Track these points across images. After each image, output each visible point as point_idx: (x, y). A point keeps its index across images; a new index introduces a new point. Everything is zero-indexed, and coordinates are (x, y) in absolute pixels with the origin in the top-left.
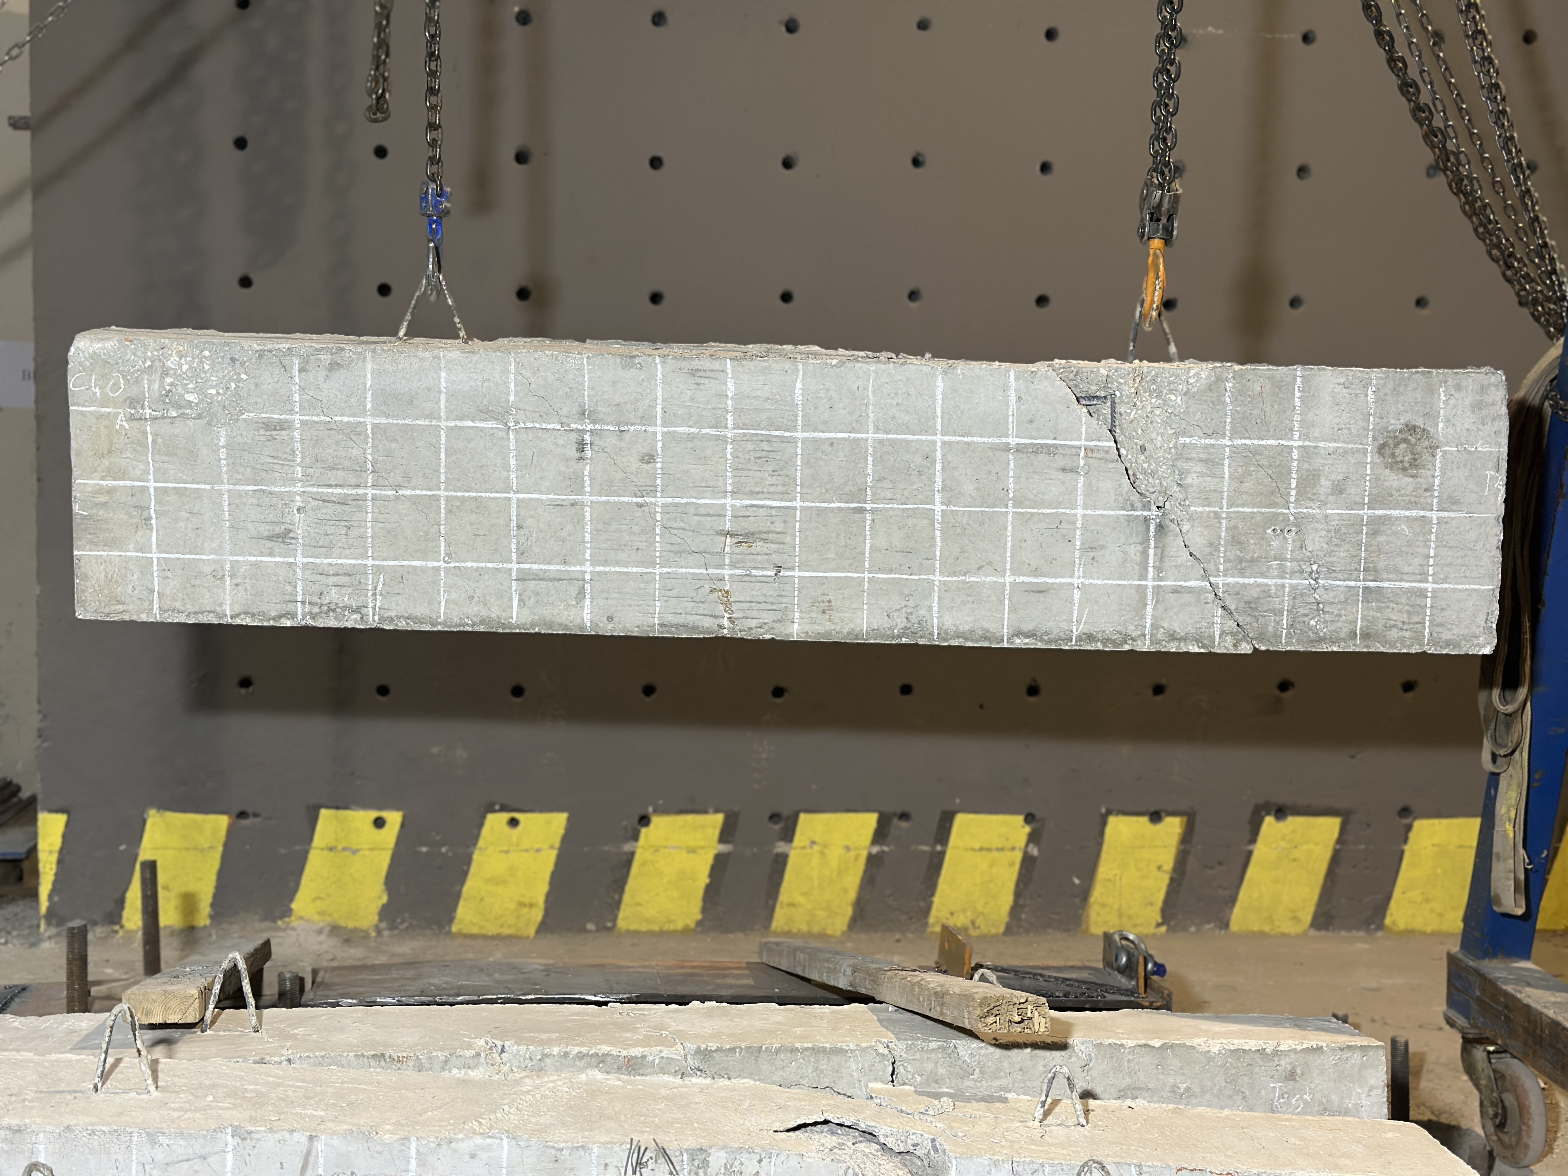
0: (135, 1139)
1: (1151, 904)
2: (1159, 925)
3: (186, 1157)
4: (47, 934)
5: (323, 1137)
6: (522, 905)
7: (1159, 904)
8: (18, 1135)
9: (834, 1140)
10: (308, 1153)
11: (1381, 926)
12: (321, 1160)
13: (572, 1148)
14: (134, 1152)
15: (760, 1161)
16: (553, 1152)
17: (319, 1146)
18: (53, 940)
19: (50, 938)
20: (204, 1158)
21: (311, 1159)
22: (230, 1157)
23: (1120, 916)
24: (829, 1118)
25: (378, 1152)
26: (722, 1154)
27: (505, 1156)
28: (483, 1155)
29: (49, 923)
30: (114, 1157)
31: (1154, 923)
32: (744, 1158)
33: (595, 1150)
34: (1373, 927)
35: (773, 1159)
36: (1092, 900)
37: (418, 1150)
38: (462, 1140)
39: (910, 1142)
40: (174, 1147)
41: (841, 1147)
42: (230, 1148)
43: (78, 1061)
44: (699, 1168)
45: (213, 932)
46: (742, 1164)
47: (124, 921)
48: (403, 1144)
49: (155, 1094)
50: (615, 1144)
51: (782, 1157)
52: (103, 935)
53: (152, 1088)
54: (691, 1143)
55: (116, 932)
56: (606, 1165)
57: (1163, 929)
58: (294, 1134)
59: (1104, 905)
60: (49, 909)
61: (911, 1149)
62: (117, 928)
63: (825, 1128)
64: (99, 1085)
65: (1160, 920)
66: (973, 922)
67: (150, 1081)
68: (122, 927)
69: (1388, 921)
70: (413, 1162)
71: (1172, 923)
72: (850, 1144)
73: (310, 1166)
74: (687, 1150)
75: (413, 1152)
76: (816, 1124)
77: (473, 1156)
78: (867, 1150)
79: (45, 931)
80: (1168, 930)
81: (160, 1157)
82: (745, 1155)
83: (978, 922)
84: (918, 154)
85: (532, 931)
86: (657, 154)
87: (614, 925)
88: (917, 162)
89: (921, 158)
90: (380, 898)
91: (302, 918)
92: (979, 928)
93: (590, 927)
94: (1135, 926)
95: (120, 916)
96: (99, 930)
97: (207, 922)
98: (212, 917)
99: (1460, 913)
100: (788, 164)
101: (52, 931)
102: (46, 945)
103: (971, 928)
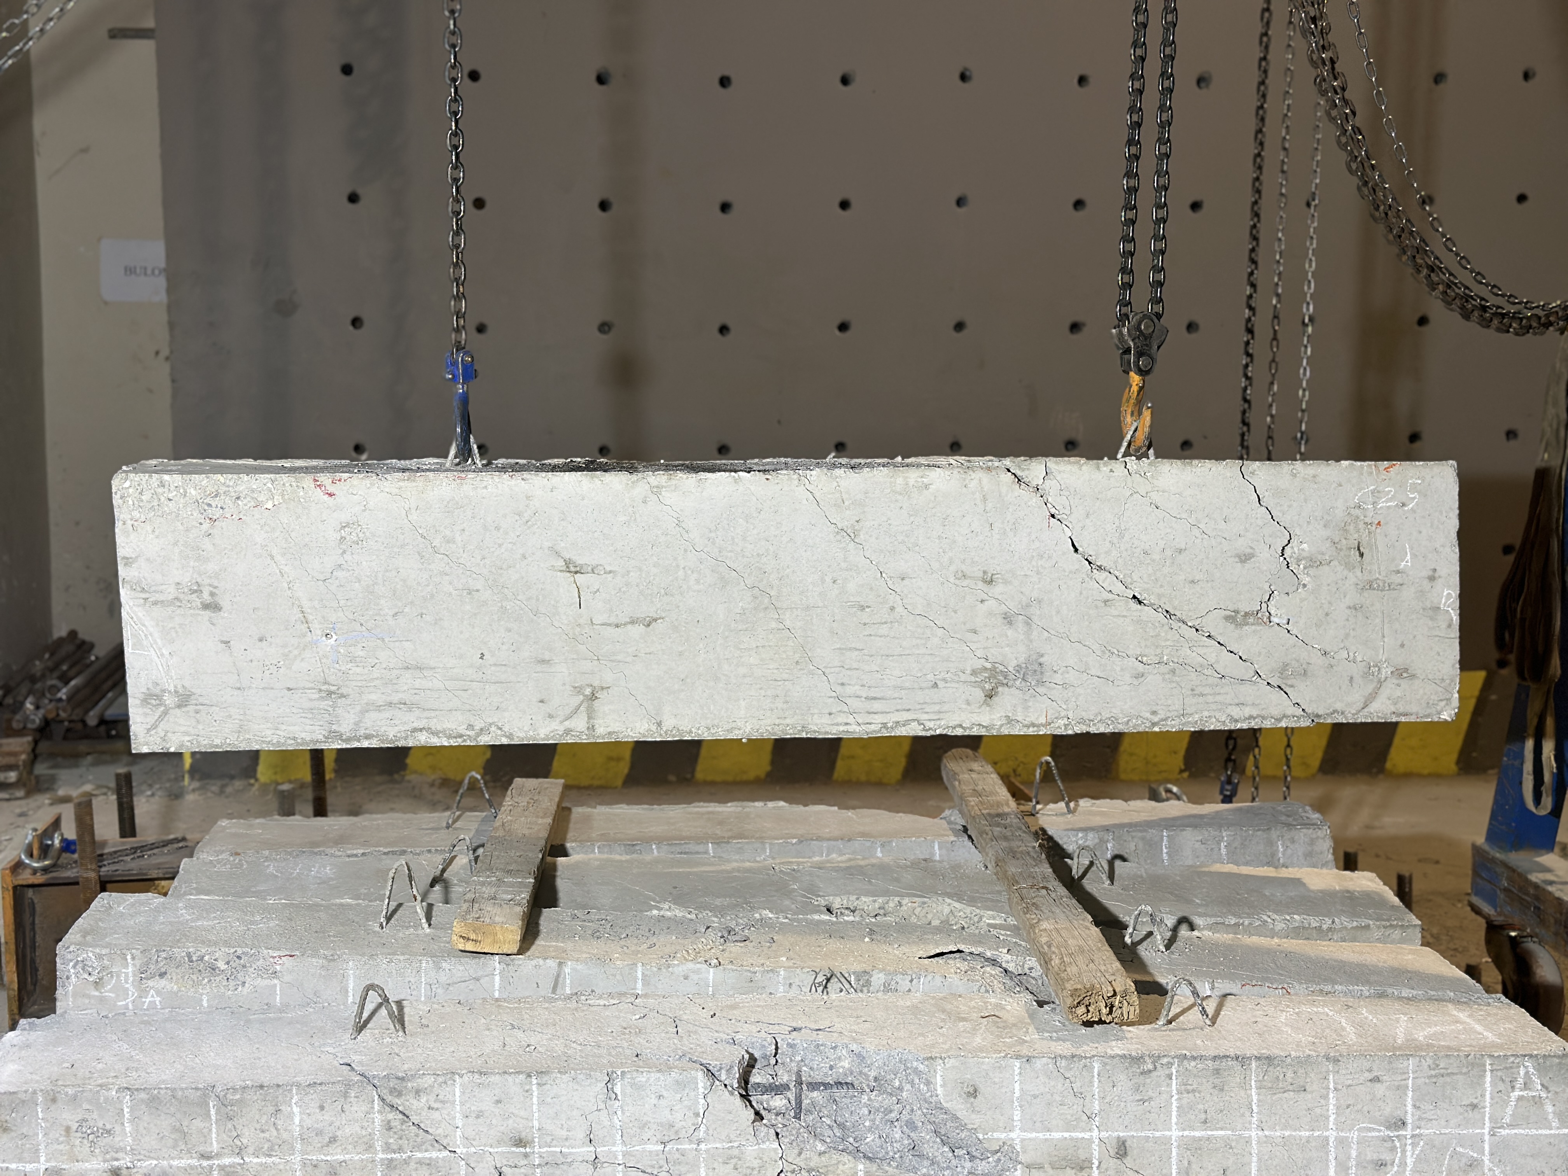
0: (424, 965)
1: (1175, 753)
2: (1181, 771)
3: (463, 979)
4: (191, 787)
5: (569, 963)
6: (610, 759)
7: (1182, 753)
8: (332, 964)
9: (964, 966)
10: (558, 976)
11: (1382, 770)
12: (568, 981)
13: (764, 972)
14: (423, 975)
15: (911, 981)
16: (749, 974)
17: (567, 970)
18: (197, 793)
19: (194, 790)
20: (477, 979)
21: (561, 979)
22: (497, 978)
23: (1147, 763)
24: (961, 949)
25: (612, 975)
26: (882, 975)
27: (711, 977)
28: (694, 977)
29: (192, 778)
30: (407, 979)
31: (1178, 770)
32: (899, 978)
33: (782, 973)
34: (1375, 770)
35: (922, 980)
36: (1122, 749)
37: (643, 973)
38: (678, 965)
39: (1026, 966)
40: (454, 971)
41: (973, 969)
42: (497, 972)
43: (356, 904)
44: (863, 986)
45: (338, 784)
46: (897, 983)
47: (259, 775)
48: (631, 969)
49: (428, 931)
50: (797, 968)
51: (930, 978)
52: (241, 788)
53: (426, 926)
54: (858, 968)
55: (252, 785)
56: (790, 984)
57: (1186, 775)
58: (548, 961)
59: (1131, 754)
60: (192, 766)
61: (1028, 972)
62: (252, 781)
63: (957, 955)
64: (384, 924)
65: (1183, 767)
66: (1014, 771)
67: (424, 921)
68: (257, 780)
69: (1388, 765)
70: (640, 982)
71: (1194, 769)
72: (979, 967)
73: (560, 986)
74: (854, 973)
75: (639, 975)
76: (951, 952)
77: (686, 978)
78: (993, 972)
79: (189, 784)
80: (1190, 776)
81: (443, 979)
82: (900, 977)
83: (1019, 770)
84: (966, 69)
85: (619, 782)
86: (726, 73)
87: (693, 776)
88: (964, 77)
89: (968, 73)
90: (484, 754)
91: (415, 772)
92: (1020, 775)
93: (672, 778)
94: (1160, 772)
95: (255, 771)
96: (238, 784)
97: (333, 775)
98: (336, 771)
99: (1454, 756)
100: (845, 81)
101: (196, 784)
102: (190, 797)
103: (1012, 774)
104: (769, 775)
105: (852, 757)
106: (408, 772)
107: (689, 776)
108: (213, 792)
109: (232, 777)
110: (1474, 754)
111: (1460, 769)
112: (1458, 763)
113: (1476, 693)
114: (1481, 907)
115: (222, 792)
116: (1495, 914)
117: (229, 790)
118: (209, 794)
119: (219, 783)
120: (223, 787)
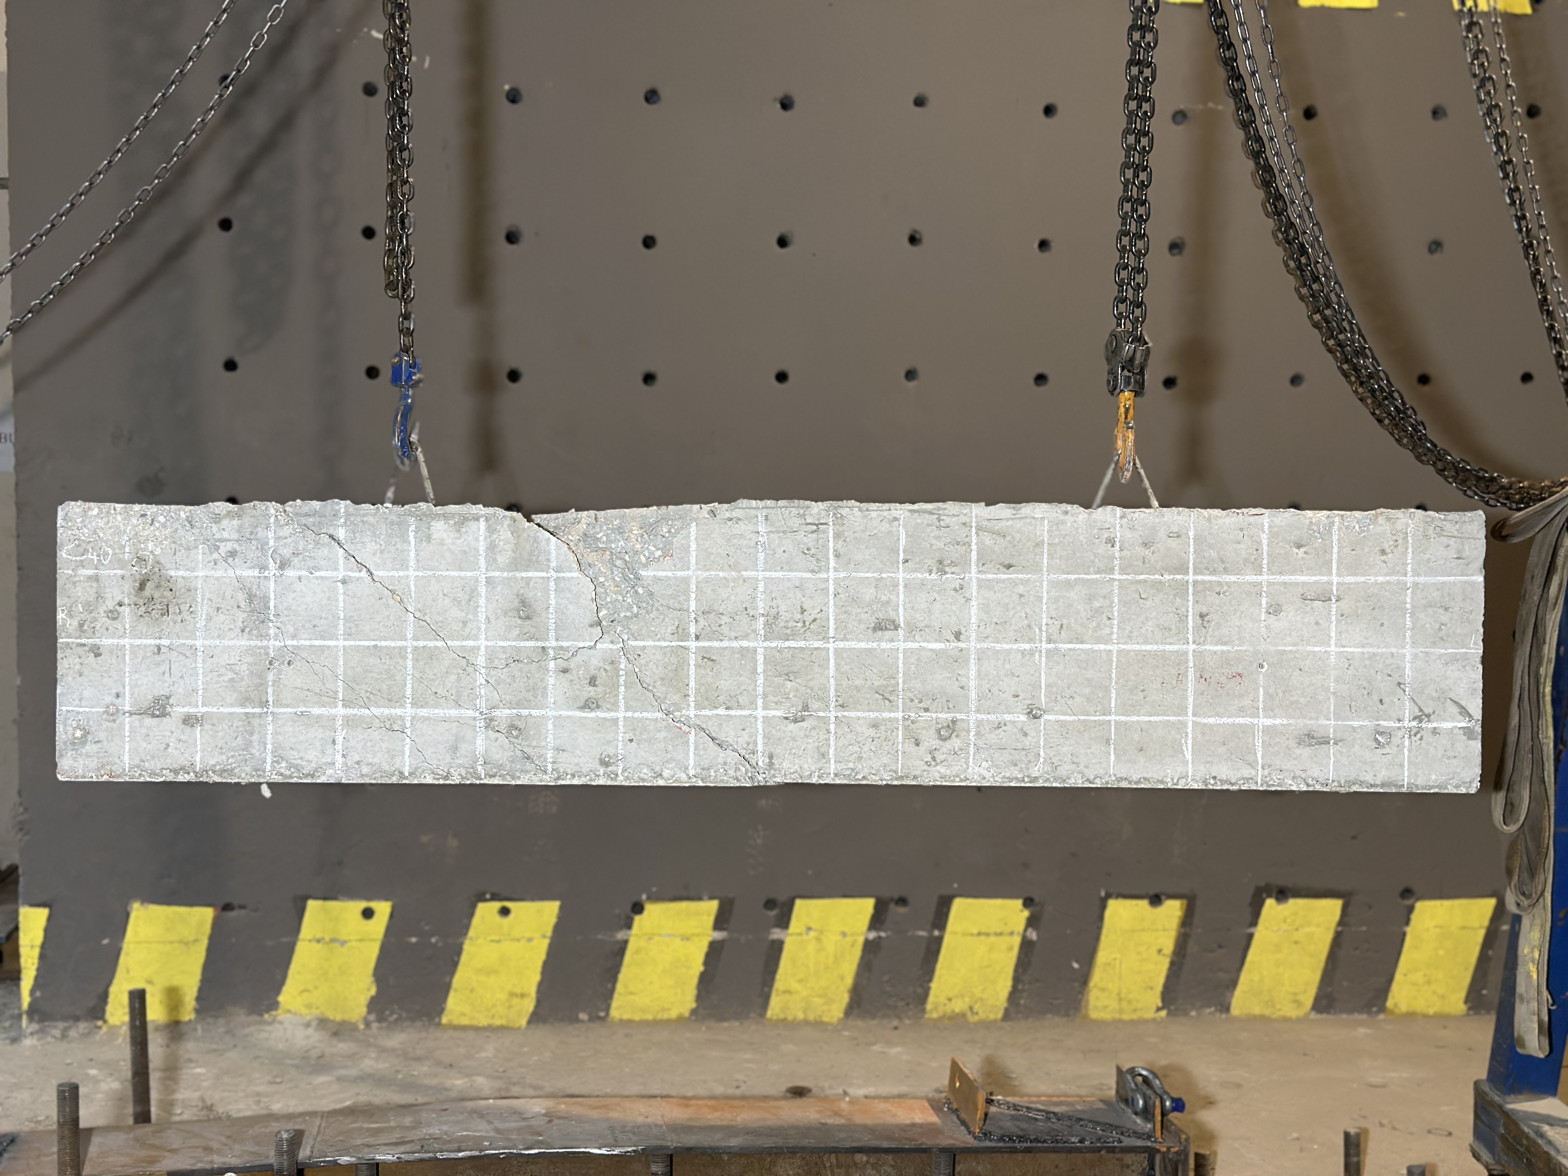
1: (1151, 988)
2: (1159, 1009)
4: (29, 1030)
6: (512, 995)
7: (1159, 988)
11: (1382, 1009)
18: (35, 1037)
19: (32, 1034)
23: (1120, 1001)
29: (31, 1019)
31: (1154, 1008)
34: (1375, 1009)
36: (1092, 984)
45: (199, 1027)
47: (108, 1016)
52: (86, 1031)
55: (100, 1028)
57: (1163, 1013)
59: (1103, 990)
60: (31, 1005)
62: (100, 1023)
65: (1160, 1004)
66: (971, 1008)
68: (105, 1021)
69: (1390, 1003)
71: (1173, 1008)
79: (27, 1027)
80: (1168, 1014)
83: (976, 1007)
84: (915, 231)
85: (523, 1022)
86: (650, 233)
87: (607, 1014)
88: (913, 240)
89: (917, 236)
90: (369, 990)
91: (289, 1011)
92: (977, 1013)
93: (583, 1016)
94: (1135, 1010)
95: (103, 1011)
96: (83, 1026)
97: (192, 1016)
98: (197, 1011)
99: (1463, 994)
100: (783, 242)
101: (35, 1027)
102: (28, 1042)
103: (969, 1013)
104: (694, 1012)
105: (788, 992)
106: (280, 1011)
107: (602, 1014)
108: (54, 1037)
109: (77, 1019)
110: (1484, 992)
111: (1469, 1009)
112: (1466, 1002)
113: (1486, 923)
114: (1481, 1154)
115: (64, 1036)
116: (1493, 1162)
117: (73, 1033)
118: (49, 1039)
119: (61, 1025)
120: (66, 1029)
